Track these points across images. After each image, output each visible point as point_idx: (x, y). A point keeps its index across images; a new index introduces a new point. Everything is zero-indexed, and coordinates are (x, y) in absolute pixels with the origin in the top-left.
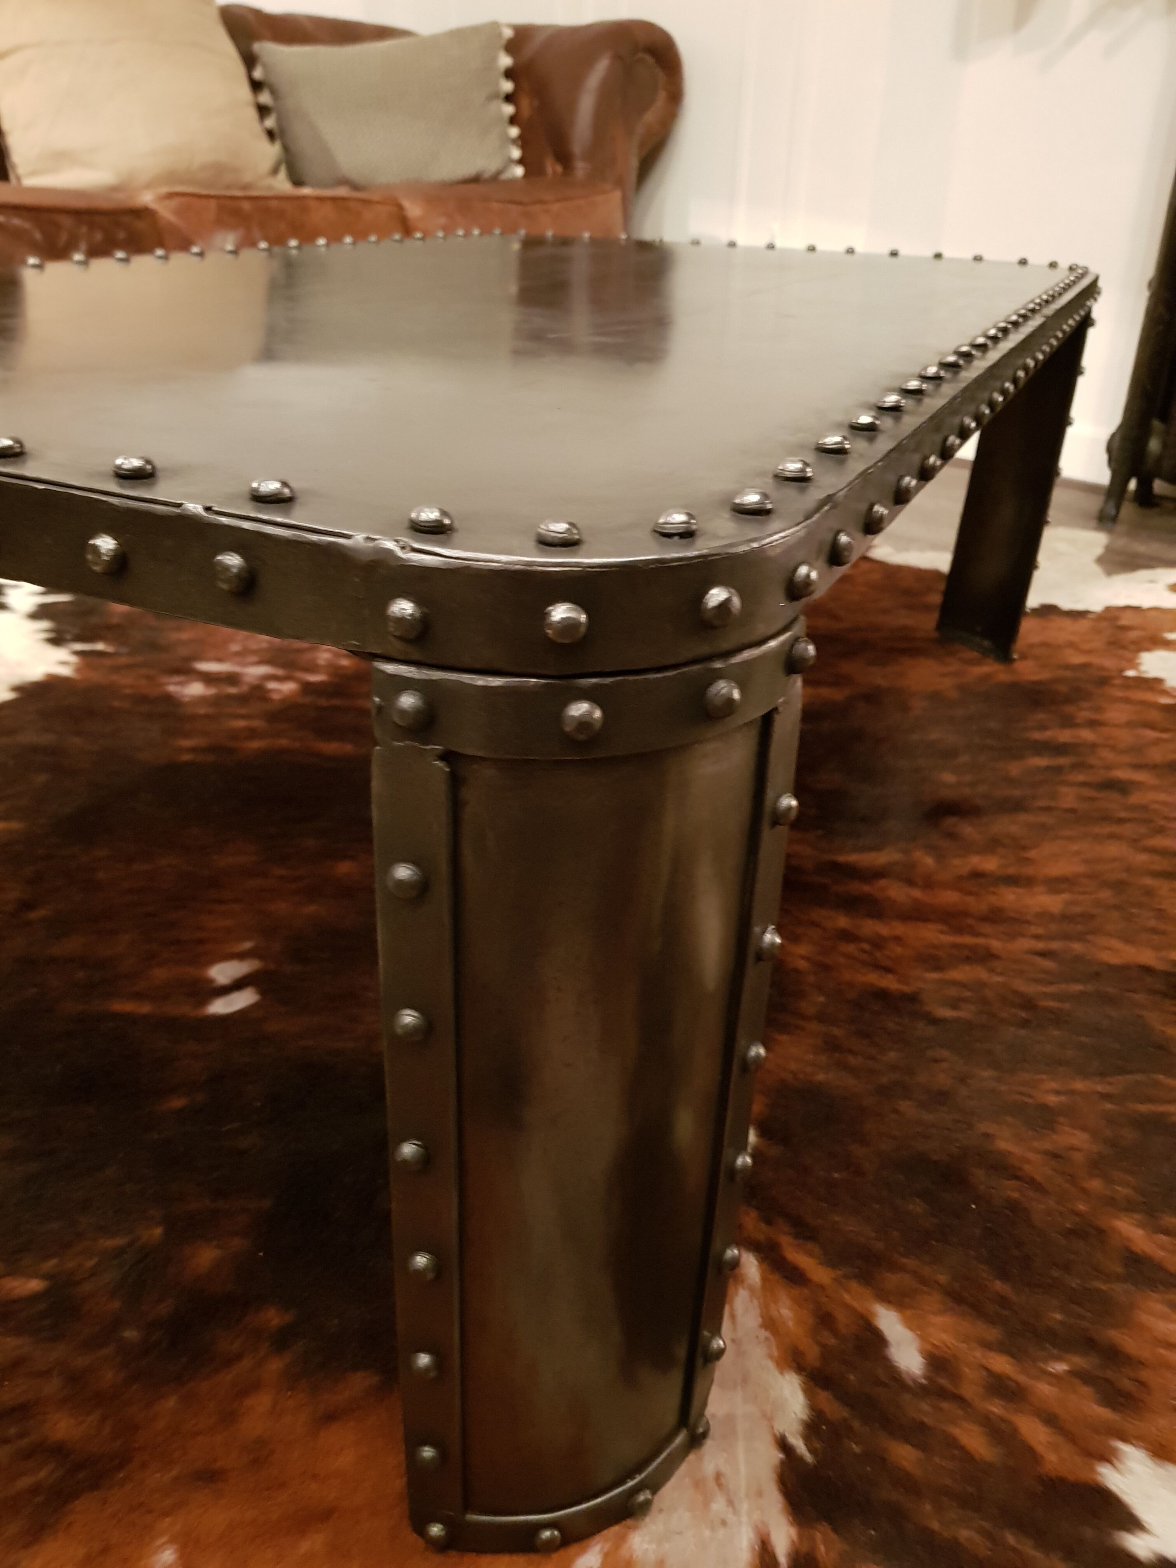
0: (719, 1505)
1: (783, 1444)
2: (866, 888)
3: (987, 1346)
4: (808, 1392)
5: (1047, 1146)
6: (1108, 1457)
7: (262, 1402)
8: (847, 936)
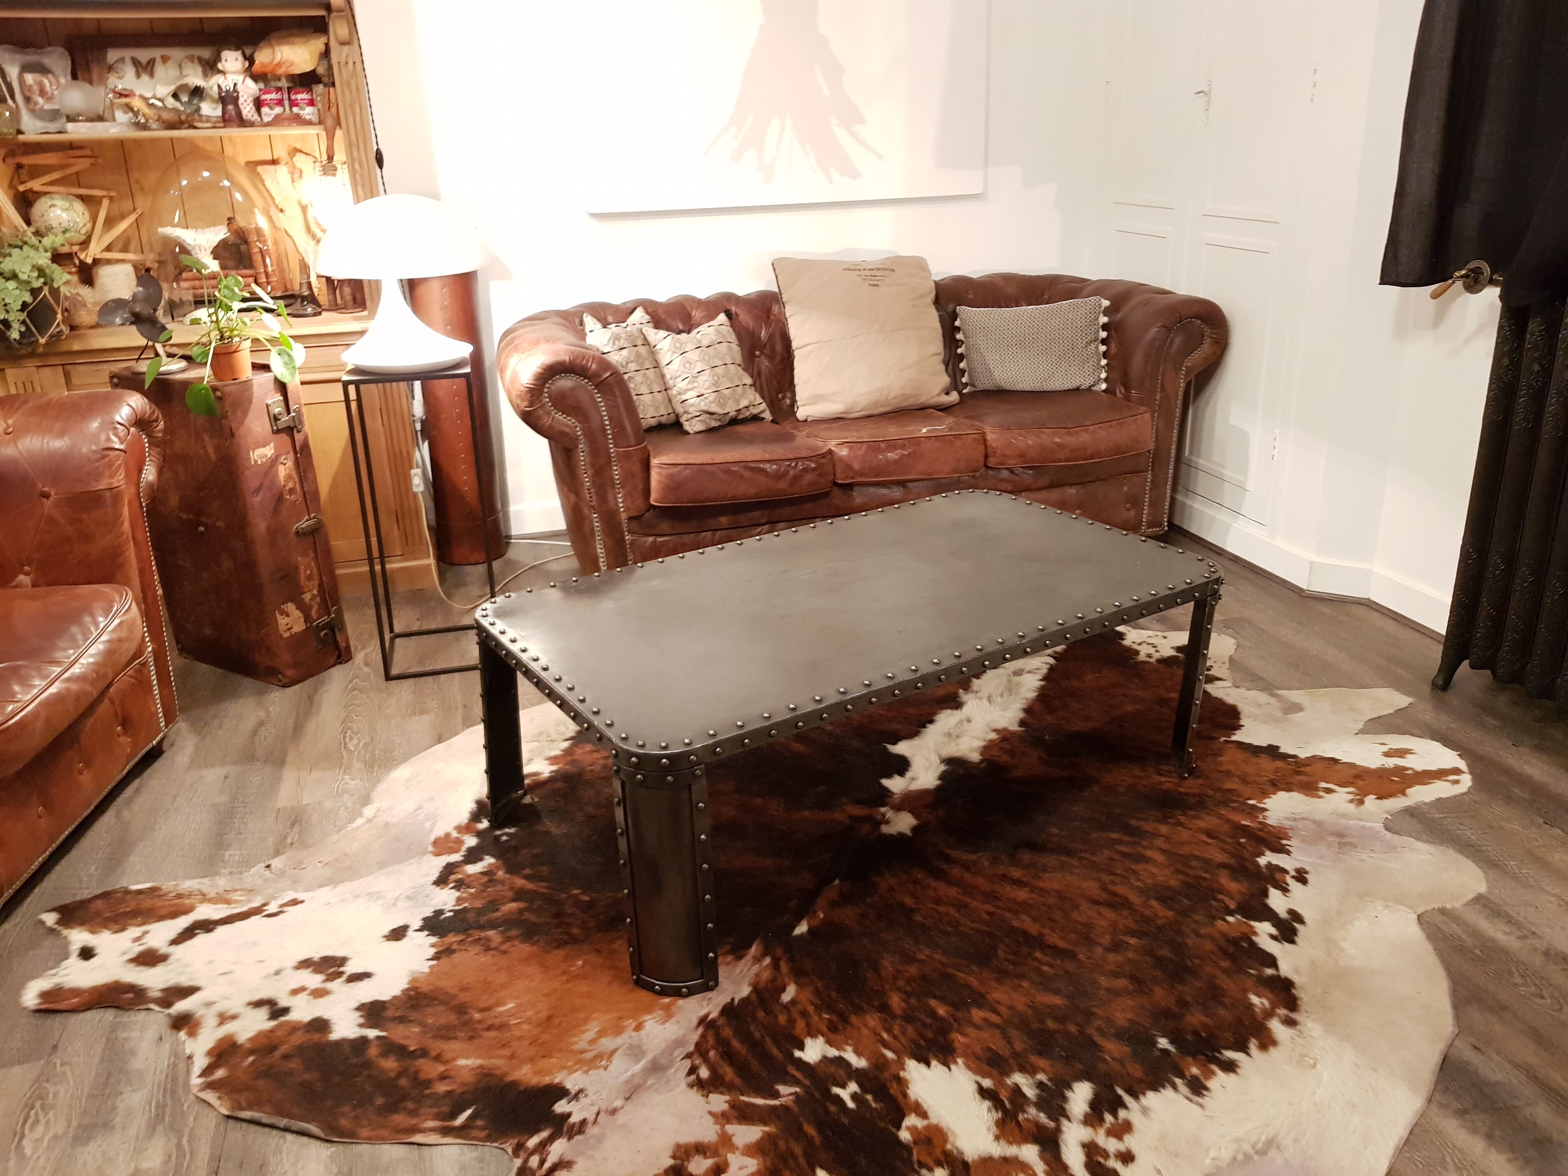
0: (705, 1003)
1: (733, 1000)
2: (945, 866)
3: (812, 1003)
4: (751, 992)
5: (900, 967)
6: (813, 1036)
7: (619, 942)
8: (915, 882)
